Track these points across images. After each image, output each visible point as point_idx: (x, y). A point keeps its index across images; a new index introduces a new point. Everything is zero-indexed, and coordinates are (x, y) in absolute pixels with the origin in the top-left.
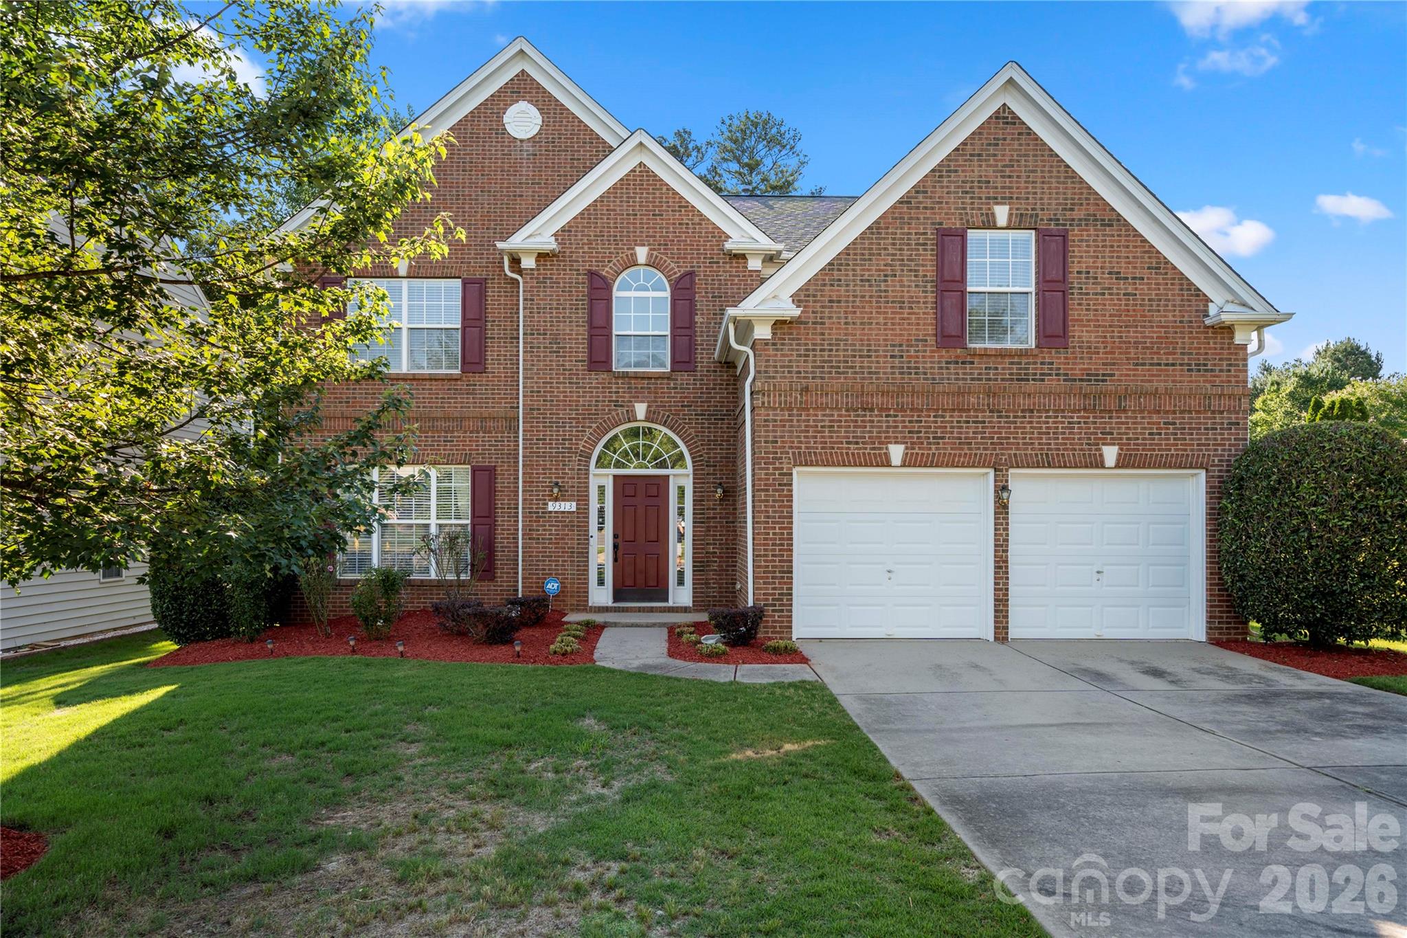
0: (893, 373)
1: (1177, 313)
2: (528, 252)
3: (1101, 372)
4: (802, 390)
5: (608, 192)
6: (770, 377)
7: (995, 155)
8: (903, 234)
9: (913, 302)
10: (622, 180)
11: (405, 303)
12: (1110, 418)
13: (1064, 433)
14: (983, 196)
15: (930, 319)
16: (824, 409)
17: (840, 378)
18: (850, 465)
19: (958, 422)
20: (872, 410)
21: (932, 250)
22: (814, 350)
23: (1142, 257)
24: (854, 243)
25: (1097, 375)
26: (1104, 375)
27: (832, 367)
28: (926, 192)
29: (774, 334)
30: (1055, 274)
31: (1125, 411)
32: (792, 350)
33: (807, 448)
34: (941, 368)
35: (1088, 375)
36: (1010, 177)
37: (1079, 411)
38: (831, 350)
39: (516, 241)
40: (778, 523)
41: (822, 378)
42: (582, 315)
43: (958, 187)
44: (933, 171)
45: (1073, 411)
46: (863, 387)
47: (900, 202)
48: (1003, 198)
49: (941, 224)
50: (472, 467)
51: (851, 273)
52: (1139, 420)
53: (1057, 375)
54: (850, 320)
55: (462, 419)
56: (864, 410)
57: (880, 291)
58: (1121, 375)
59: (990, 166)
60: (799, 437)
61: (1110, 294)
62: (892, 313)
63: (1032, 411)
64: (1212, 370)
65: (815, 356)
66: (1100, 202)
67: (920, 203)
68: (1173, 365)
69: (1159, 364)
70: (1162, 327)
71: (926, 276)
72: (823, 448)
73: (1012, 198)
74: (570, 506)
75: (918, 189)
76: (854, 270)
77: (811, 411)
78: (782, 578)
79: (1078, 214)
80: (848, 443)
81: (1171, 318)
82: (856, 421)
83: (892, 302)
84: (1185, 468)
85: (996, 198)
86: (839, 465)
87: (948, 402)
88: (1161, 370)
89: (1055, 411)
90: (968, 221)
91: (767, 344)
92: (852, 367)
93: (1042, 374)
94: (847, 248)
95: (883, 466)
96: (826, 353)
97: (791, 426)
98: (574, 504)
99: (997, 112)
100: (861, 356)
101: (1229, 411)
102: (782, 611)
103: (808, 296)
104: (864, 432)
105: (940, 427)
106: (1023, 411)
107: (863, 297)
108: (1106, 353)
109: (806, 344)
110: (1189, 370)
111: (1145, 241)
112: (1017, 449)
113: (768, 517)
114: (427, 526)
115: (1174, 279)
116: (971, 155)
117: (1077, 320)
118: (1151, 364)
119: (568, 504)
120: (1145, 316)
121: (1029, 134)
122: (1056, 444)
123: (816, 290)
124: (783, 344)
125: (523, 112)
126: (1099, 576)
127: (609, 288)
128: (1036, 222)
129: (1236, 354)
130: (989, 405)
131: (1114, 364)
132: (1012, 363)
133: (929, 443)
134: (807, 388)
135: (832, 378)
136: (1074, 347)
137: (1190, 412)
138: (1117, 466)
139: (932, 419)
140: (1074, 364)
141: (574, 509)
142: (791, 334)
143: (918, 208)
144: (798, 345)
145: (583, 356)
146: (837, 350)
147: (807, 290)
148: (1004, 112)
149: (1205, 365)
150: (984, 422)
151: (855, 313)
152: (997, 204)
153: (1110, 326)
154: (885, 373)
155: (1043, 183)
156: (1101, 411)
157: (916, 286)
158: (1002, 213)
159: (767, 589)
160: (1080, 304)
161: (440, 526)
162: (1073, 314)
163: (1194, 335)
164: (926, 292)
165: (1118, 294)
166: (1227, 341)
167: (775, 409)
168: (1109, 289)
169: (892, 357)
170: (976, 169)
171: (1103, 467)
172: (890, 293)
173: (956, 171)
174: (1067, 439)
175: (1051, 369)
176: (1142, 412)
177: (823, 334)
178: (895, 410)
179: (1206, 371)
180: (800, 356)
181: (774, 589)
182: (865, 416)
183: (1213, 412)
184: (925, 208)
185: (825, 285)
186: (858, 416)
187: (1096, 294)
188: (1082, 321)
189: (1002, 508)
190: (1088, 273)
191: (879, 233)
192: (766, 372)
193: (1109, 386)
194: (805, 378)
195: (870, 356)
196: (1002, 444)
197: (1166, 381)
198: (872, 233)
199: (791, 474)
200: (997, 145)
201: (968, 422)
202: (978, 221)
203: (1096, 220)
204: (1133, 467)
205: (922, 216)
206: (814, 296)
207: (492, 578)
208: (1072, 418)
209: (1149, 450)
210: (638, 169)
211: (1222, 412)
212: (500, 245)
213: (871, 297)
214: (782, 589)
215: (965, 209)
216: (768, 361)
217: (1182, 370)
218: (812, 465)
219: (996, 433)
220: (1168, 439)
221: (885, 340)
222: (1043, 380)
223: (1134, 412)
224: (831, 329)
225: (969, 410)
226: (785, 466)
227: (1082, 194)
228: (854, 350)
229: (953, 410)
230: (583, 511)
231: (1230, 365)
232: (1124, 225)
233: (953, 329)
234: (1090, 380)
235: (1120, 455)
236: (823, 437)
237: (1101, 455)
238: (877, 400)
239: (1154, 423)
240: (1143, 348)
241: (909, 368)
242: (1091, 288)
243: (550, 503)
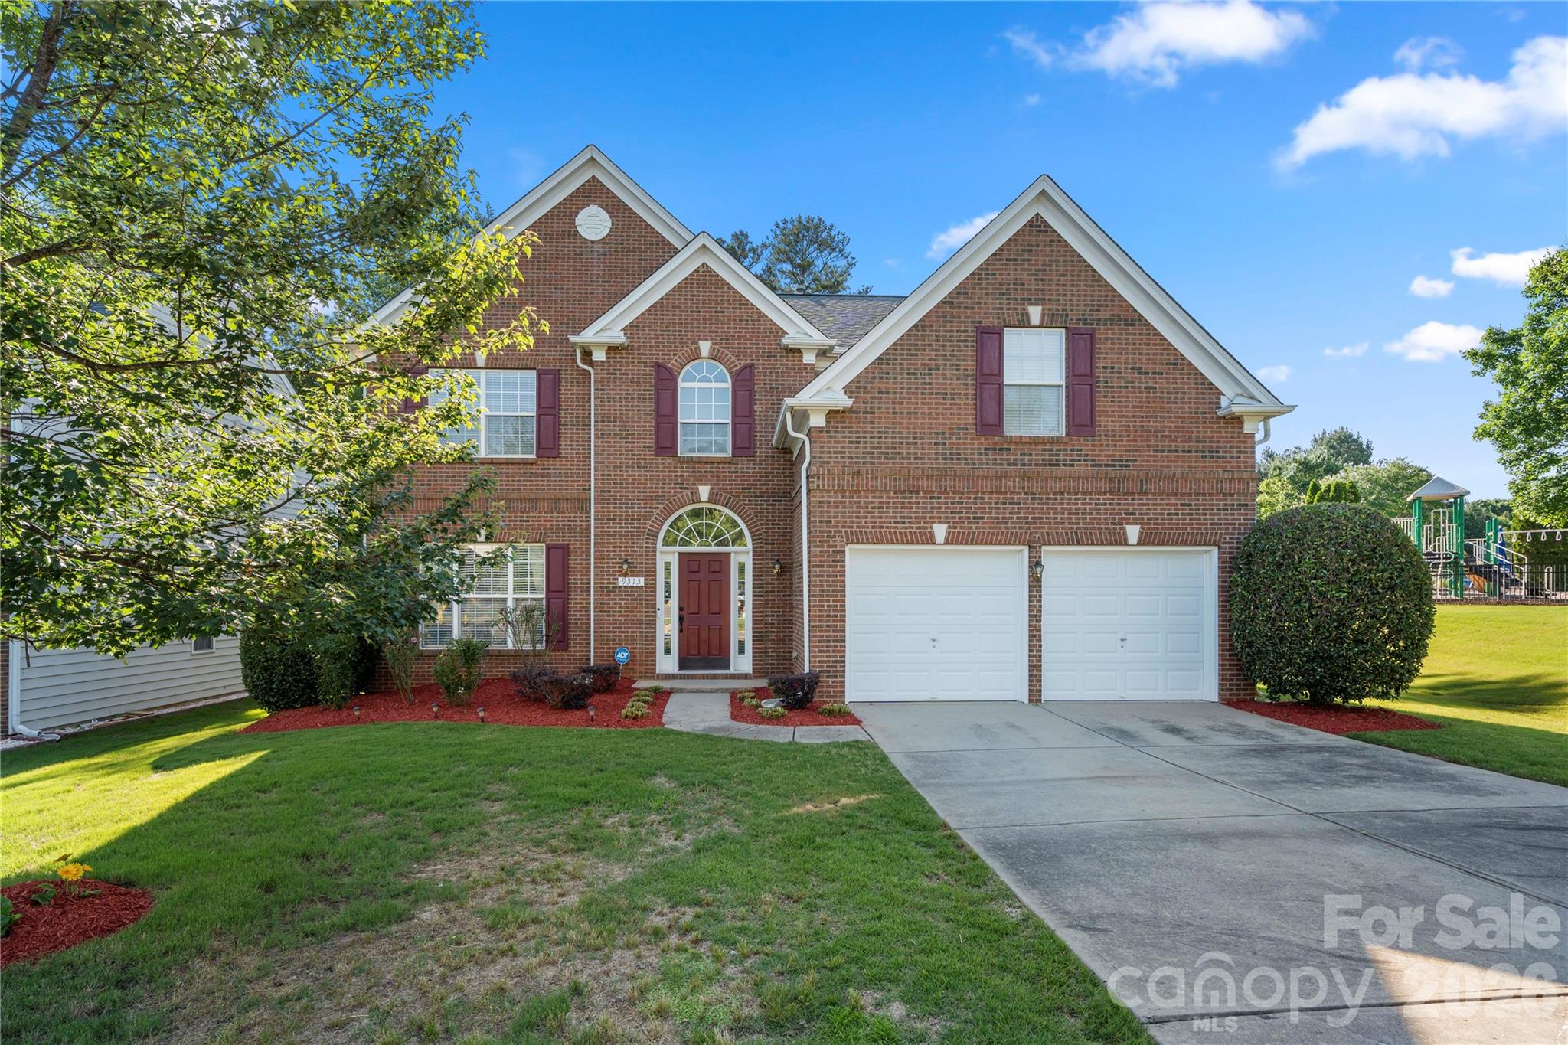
0: (937, 459)
1: (1193, 405)
2: (599, 345)
3: (1125, 458)
4: (854, 474)
5: (673, 290)
6: (824, 462)
7: (1029, 260)
8: (946, 331)
9: (955, 394)
10: (686, 279)
11: (483, 392)
12: (1133, 500)
13: (1091, 514)
14: (1018, 297)
15: (971, 409)
16: (874, 492)
17: (888, 463)
18: (898, 543)
19: (996, 503)
20: (917, 492)
21: (972, 346)
22: (865, 437)
23: (1162, 354)
24: (901, 339)
25: (1121, 461)
26: (1127, 461)
27: (881, 453)
28: (967, 293)
29: (828, 422)
30: (1083, 369)
31: (1146, 493)
32: (845, 437)
33: (858, 527)
34: (981, 454)
35: (1113, 460)
36: (1042, 280)
37: (1105, 493)
38: (880, 438)
39: (588, 335)
40: (832, 596)
41: (872, 463)
42: (650, 405)
43: (996, 289)
44: (973, 274)
45: (1100, 494)
46: (909, 471)
47: (943, 302)
48: (1036, 299)
49: (980, 322)
50: (547, 545)
51: (898, 367)
52: (1159, 502)
53: (1085, 460)
54: (897, 410)
55: (537, 500)
56: (911, 492)
57: (925, 384)
58: (1142, 461)
59: (1025, 270)
60: (851, 517)
61: (1133, 387)
62: (936, 403)
63: (1062, 494)
64: (1223, 457)
65: (866, 443)
66: (1124, 304)
67: (961, 303)
68: (1189, 452)
69: (1177, 451)
70: (1180, 417)
71: (966, 370)
72: (873, 527)
73: (1044, 299)
74: (639, 581)
75: (959, 291)
76: (901, 364)
77: (862, 494)
78: (836, 646)
79: (1104, 314)
80: (895, 522)
81: (1187, 410)
82: (903, 503)
83: (936, 394)
84: (1199, 545)
85: (1030, 299)
86: (888, 543)
87: (986, 485)
88: (1178, 457)
89: (1084, 494)
90: (1004, 320)
91: (821, 432)
92: (899, 453)
93: (1071, 460)
94: (894, 344)
95: (928, 543)
96: (876, 440)
97: (844, 507)
98: (642, 579)
99: (1031, 221)
100: (907, 443)
101: (1239, 494)
102: (836, 677)
103: (860, 387)
104: (910, 513)
105: (980, 508)
106: (1054, 493)
107: (910, 388)
108: (1129, 441)
109: (858, 432)
110: (1203, 457)
111: (1164, 339)
112: (1049, 528)
113: (823, 591)
114: (505, 600)
115: (1190, 374)
116: (1007, 260)
117: (1103, 411)
118: (1170, 451)
119: (637, 579)
120: (1164, 407)
121: (1059, 241)
122: (1085, 524)
123: (866, 382)
124: (836, 432)
125: (594, 215)
126: (1123, 643)
127: (674, 379)
128: (1066, 322)
129: (1245, 442)
130: (1023, 488)
131: (1136, 451)
132: (1044, 450)
133: (969, 523)
134: (858, 472)
135: (882, 463)
136: (1100, 435)
137: (1204, 494)
138: (1139, 544)
139: (972, 500)
140: (1100, 451)
141: (642, 584)
142: (844, 422)
143: (959, 308)
144: (850, 432)
145: (651, 442)
146: (886, 438)
147: (859, 382)
148: (1037, 220)
149: (1217, 452)
150: (1019, 504)
151: (902, 403)
152: (1031, 304)
153: (1133, 417)
154: (929, 459)
155: (1073, 286)
156: (1125, 494)
157: (958, 379)
158: (1035, 313)
159: (822, 657)
160: (1105, 397)
161: (517, 599)
162: (1100, 406)
163: (1208, 424)
164: (967, 384)
165: (1140, 387)
166: (1236, 430)
167: (829, 491)
168: (1132, 382)
169: (936, 444)
170: (1012, 273)
171: (1126, 544)
172: (934, 386)
173: (994, 274)
174: (1094, 519)
175: (1080, 455)
176: (1161, 494)
177: (873, 423)
178: (939, 493)
179: (1218, 457)
180: (852, 442)
181: (828, 656)
182: (911, 498)
183: (1225, 495)
184: (966, 308)
185: (874, 378)
186: (905, 498)
187: (1120, 387)
188: (1107, 411)
189: (1035, 582)
190: (1113, 368)
191: (924, 331)
192: (821, 457)
193: (1132, 471)
194: (857, 463)
195: (916, 443)
196: (1035, 523)
197: (1182, 467)
198: (918, 331)
199: (844, 551)
200: (1031, 251)
201: (1005, 503)
202: (1014, 320)
203: (1120, 320)
204: (1153, 544)
205: (963, 315)
206: (865, 388)
207: (566, 649)
208: (1099, 499)
209: (1168, 529)
210: (701, 270)
211: (1232, 495)
212: (572, 339)
213: (917, 388)
214: (836, 656)
215: (1002, 309)
216: (822, 447)
217: (1197, 457)
218: (863, 543)
219: (1030, 513)
220: (1185, 519)
221: (930, 428)
222: (1072, 465)
223: (1154, 494)
224: (880, 418)
225: (1006, 493)
226: (838, 544)
227: (1107, 296)
228: (902, 438)
229: (991, 493)
230: (651, 586)
231: (1240, 452)
232: (1145, 325)
233: (991, 419)
234: (1115, 466)
235: (1141, 533)
236: (872, 517)
237: (1125, 534)
238: (922, 483)
239: (1172, 505)
240: (1162, 436)
241: (951, 454)
242: (1115, 381)
243: (620, 579)
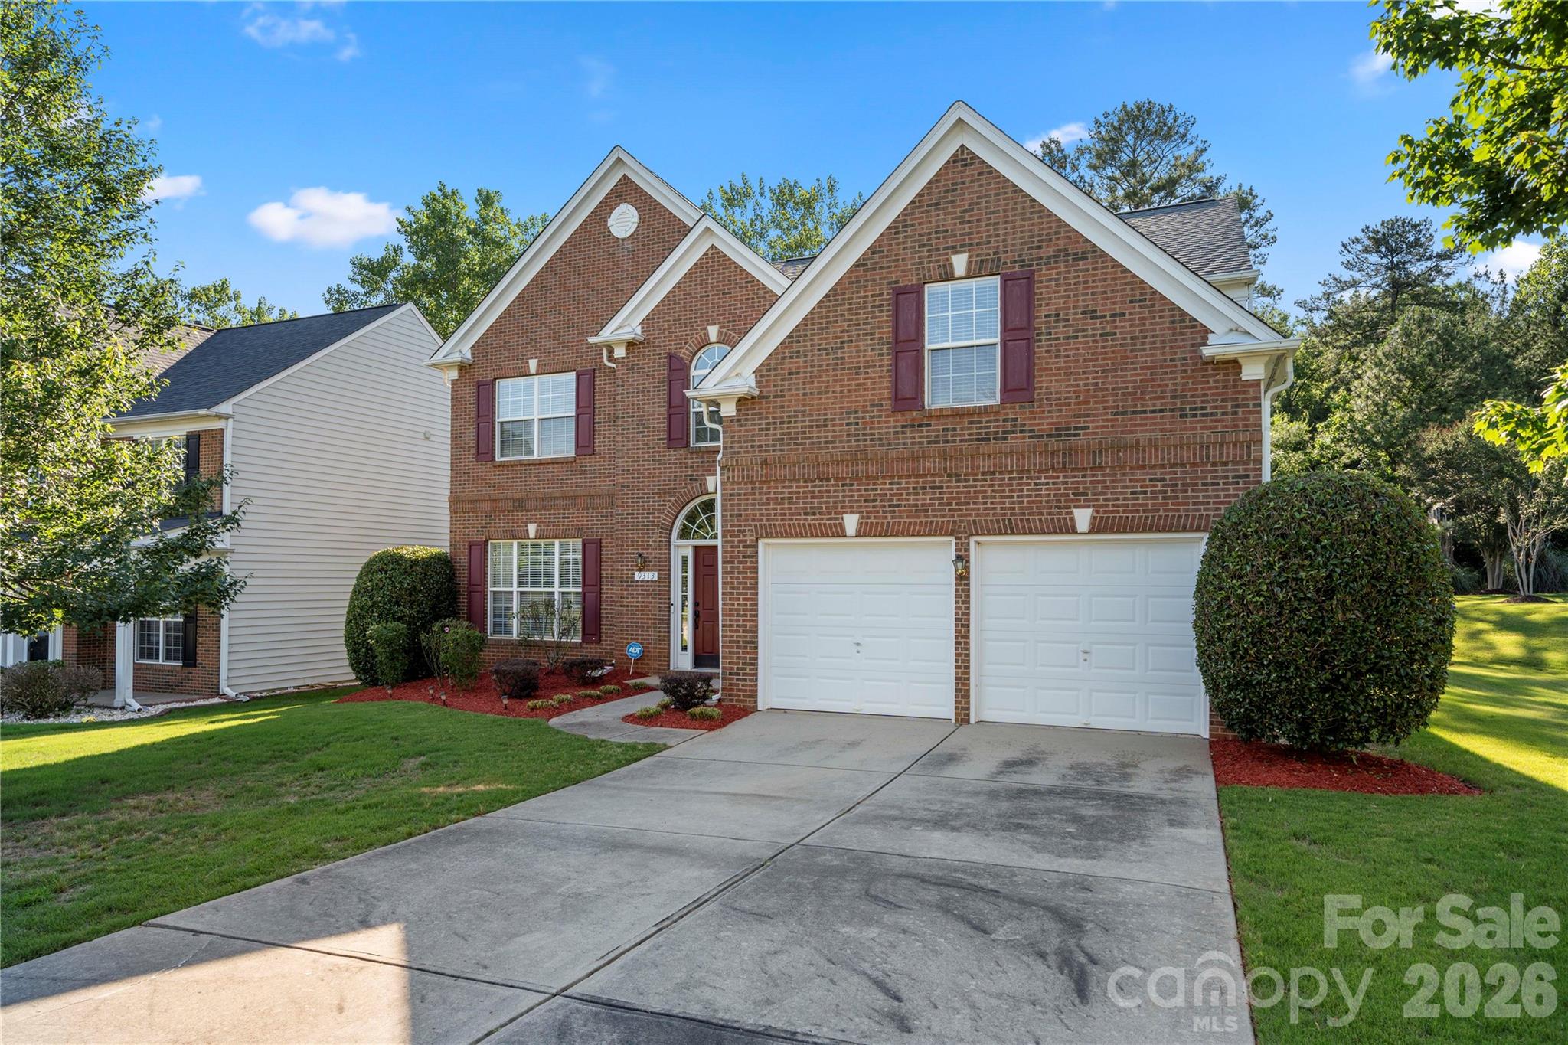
0: (849, 441)
1: (1167, 350)
2: (619, 342)
3: (1073, 425)
4: (761, 463)
5: (684, 277)
6: (735, 453)
7: (953, 202)
8: (859, 297)
9: (869, 367)
10: (696, 264)
11: (536, 397)
12: (1084, 476)
13: (1029, 496)
14: (941, 247)
15: (886, 382)
16: (784, 482)
17: (798, 449)
18: (807, 537)
19: (914, 488)
20: (828, 480)
21: (888, 311)
22: (774, 423)
23: (1124, 290)
24: (812, 313)
25: (1069, 429)
26: (1076, 428)
27: (791, 439)
28: (882, 251)
29: (738, 410)
30: (1016, 321)
31: (1101, 468)
32: (755, 425)
33: (768, 520)
34: (897, 433)
35: (1057, 429)
36: (969, 222)
37: (1047, 470)
38: (790, 422)
39: (606, 334)
40: (741, 594)
41: (782, 450)
42: (663, 396)
43: (915, 241)
44: (889, 228)
45: (1040, 471)
46: (817, 457)
47: (856, 265)
48: (962, 246)
49: (897, 282)
50: (583, 541)
51: (809, 344)
52: (1119, 477)
53: (1021, 432)
54: (808, 391)
55: (576, 497)
56: (821, 480)
57: (837, 358)
58: (1097, 427)
59: (949, 213)
60: (761, 509)
61: (1084, 336)
62: (848, 380)
63: (993, 473)
64: (1212, 414)
65: (775, 429)
66: (1071, 234)
67: (877, 263)
68: (1161, 411)
69: (1145, 412)
70: (1148, 368)
71: (882, 338)
72: (782, 520)
73: (971, 244)
74: (652, 576)
75: (873, 250)
76: (812, 340)
77: (772, 484)
78: (746, 647)
79: (1047, 251)
80: (805, 514)
81: (1159, 357)
82: (814, 492)
83: (849, 369)
84: (1177, 531)
85: (955, 247)
86: (797, 537)
87: (902, 468)
88: (1146, 418)
89: (1020, 472)
90: (924, 276)
91: (732, 421)
92: (809, 438)
93: (1004, 432)
94: (805, 319)
95: (839, 536)
96: (785, 425)
97: (754, 499)
98: (656, 573)
99: (955, 155)
100: (817, 426)
101: (1235, 463)
102: (745, 680)
103: (770, 370)
104: (821, 503)
105: (895, 495)
106: (983, 473)
107: (820, 366)
108: (1078, 404)
109: (767, 418)
110: (1181, 416)
111: (1127, 271)
112: (978, 515)
113: (733, 588)
114: (553, 593)
115: (1163, 311)
116: (928, 206)
117: (1045, 370)
118: (1134, 412)
119: (651, 573)
120: (1127, 357)
121: (990, 172)
122: (1021, 508)
123: (777, 364)
124: (746, 420)
125: (624, 213)
126: (1086, 656)
127: (686, 369)
128: (998, 267)
129: (1244, 392)
130: (945, 469)
131: (1088, 415)
132: (971, 423)
133: (884, 512)
134: (766, 461)
135: (791, 450)
136: (1041, 400)
137: (1183, 465)
138: (1091, 531)
139: (888, 486)
140: (1041, 418)
141: (656, 579)
142: (754, 409)
143: (874, 269)
144: (760, 419)
145: (663, 434)
146: (795, 422)
147: (769, 365)
148: (962, 154)
149: (1203, 408)
150: (942, 487)
151: (812, 383)
152: (956, 253)
153: (1084, 373)
154: (841, 442)
155: (1006, 222)
156: (1073, 470)
157: (873, 350)
158: (960, 263)
159: (732, 658)
160: (1048, 351)
161: (563, 593)
162: (1041, 363)
163: (1189, 373)
164: (882, 355)
165: (1094, 335)
166: (1232, 378)
167: (740, 483)
168: (1084, 330)
169: (848, 424)
170: (933, 220)
171: (1074, 531)
172: (847, 360)
173: (913, 225)
174: (1033, 502)
175: (1015, 426)
176: (1121, 468)
177: (783, 407)
178: (851, 479)
179: (1204, 415)
180: (762, 430)
181: (738, 658)
182: (822, 486)
183: (1214, 464)
184: (881, 268)
185: (784, 358)
186: (815, 486)
187: (1068, 338)
188: (1051, 369)
189: (963, 580)
190: (1058, 315)
191: (836, 300)
192: (731, 448)
193: (1081, 440)
194: (766, 451)
195: (826, 426)
196: (961, 510)
197: (1151, 431)
198: (829, 301)
199: (756, 547)
200: (956, 190)
201: (925, 488)
202: (935, 275)
203: (1068, 255)
204: (1112, 531)
205: (878, 277)
206: (775, 370)
207: (599, 641)
208: (1039, 478)
209: (1132, 512)
210: (710, 252)
211: (1226, 464)
213: (828, 365)
214: (745, 658)
215: (921, 263)
216: (733, 437)
217: (1173, 417)
218: (772, 537)
219: (954, 498)
220: (1156, 498)
221: (841, 408)
222: (1006, 439)
223: (1113, 468)
224: (790, 401)
225: (926, 476)
226: (748, 538)
227: (1051, 228)
228: (811, 421)
229: (909, 476)
230: (665, 580)
231: (1237, 406)
232: (1101, 256)
233: (907, 391)
234: (1060, 436)
235: (1095, 518)
236: (782, 509)
237: (1072, 520)
238: (833, 470)
239: (1137, 481)
240: (1124, 394)
241: (864, 435)
242: (1061, 331)
243: (637, 573)
